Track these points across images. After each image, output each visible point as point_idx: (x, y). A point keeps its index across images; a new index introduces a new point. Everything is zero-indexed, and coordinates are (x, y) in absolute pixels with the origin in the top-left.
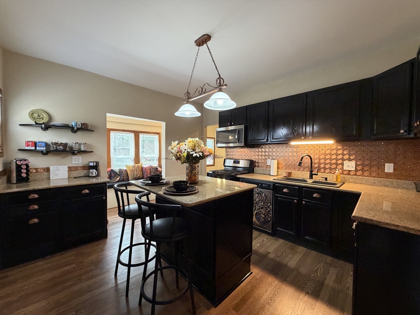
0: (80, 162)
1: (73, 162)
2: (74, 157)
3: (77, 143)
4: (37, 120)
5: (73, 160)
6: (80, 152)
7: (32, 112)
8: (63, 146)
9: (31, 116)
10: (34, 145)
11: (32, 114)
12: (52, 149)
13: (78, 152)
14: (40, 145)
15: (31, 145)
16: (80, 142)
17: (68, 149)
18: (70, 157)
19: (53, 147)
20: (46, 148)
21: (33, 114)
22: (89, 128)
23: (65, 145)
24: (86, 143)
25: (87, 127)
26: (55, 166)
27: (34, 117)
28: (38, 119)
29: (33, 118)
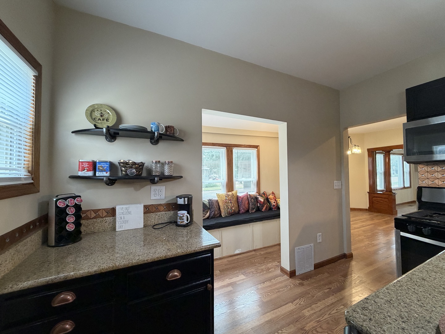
0: (163, 197)
1: (153, 197)
2: (154, 187)
3: (159, 162)
4: (98, 121)
5: (152, 193)
6: (164, 178)
7: (91, 109)
8: (136, 168)
9: (89, 115)
10: (91, 168)
11: (90, 113)
12: (120, 175)
13: (160, 179)
14: (101, 168)
15: (87, 167)
16: (162, 160)
17: (144, 174)
18: (148, 187)
19: (122, 171)
20: (110, 173)
21: (93, 111)
22: (177, 135)
23: (140, 166)
24: (172, 162)
25: (174, 133)
26: (124, 206)
27: (94, 117)
28: (100, 121)
29: (92, 119)
